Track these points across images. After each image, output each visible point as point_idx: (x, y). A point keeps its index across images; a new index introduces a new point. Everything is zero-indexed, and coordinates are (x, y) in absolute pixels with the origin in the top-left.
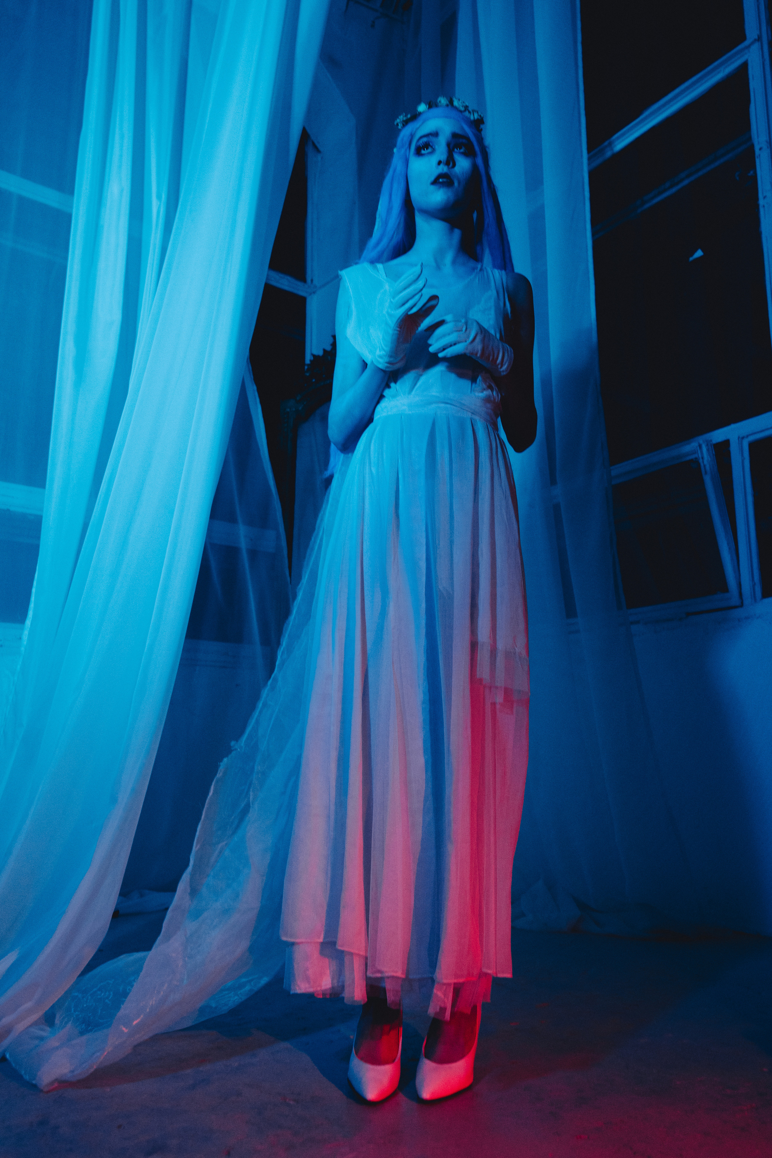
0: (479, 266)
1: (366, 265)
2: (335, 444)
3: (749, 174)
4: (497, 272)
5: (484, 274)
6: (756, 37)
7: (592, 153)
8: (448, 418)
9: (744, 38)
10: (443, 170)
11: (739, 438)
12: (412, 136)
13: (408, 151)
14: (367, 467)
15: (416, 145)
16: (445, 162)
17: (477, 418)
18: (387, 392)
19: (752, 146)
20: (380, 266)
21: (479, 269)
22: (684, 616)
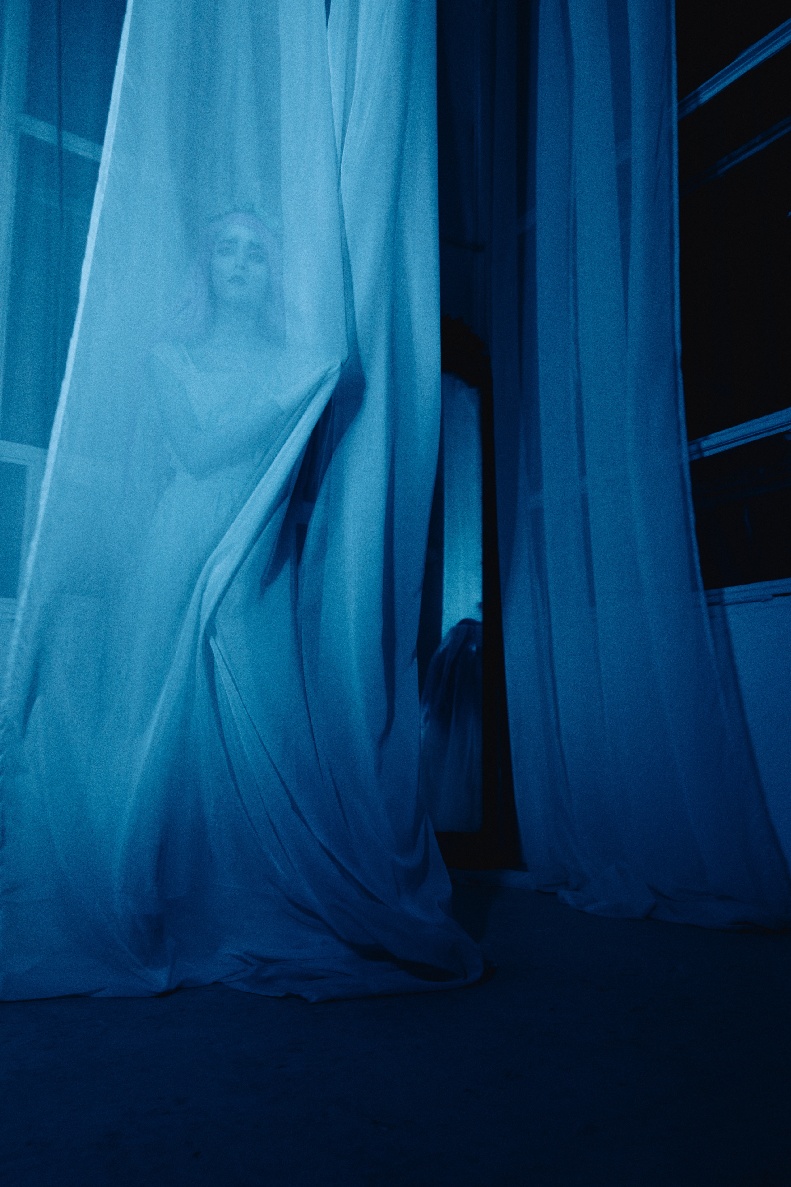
22: (770, 597)
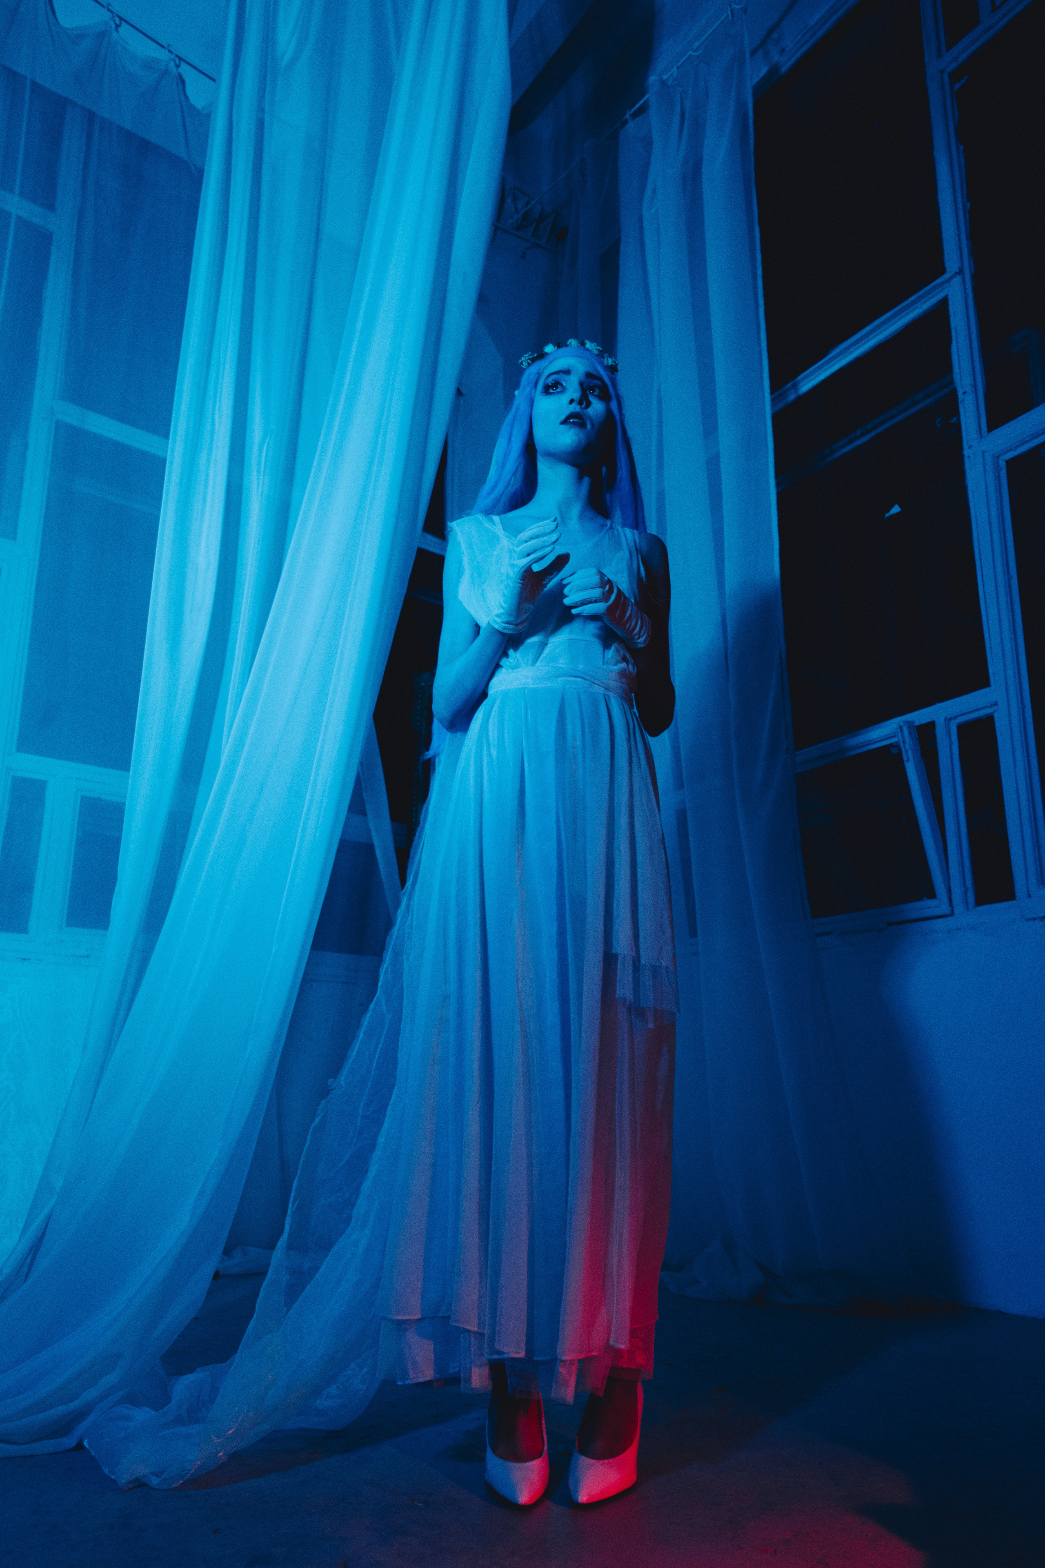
0: (609, 523)
1: (480, 516)
2: (440, 721)
3: (952, 422)
4: (628, 531)
5: (614, 532)
6: (957, 270)
7: (776, 394)
8: (579, 693)
9: (944, 271)
10: (575, 409)
11: (946, 719)
12: (539, 375)
13: (533, 391)
14: (485, 750)
15: (544, 383)
16: (578, 401)
17: (611, 694)
18: (504, 662)
19: (954, 392)
20: (496, 518)
21: (609, 526)
22: (885, 926)
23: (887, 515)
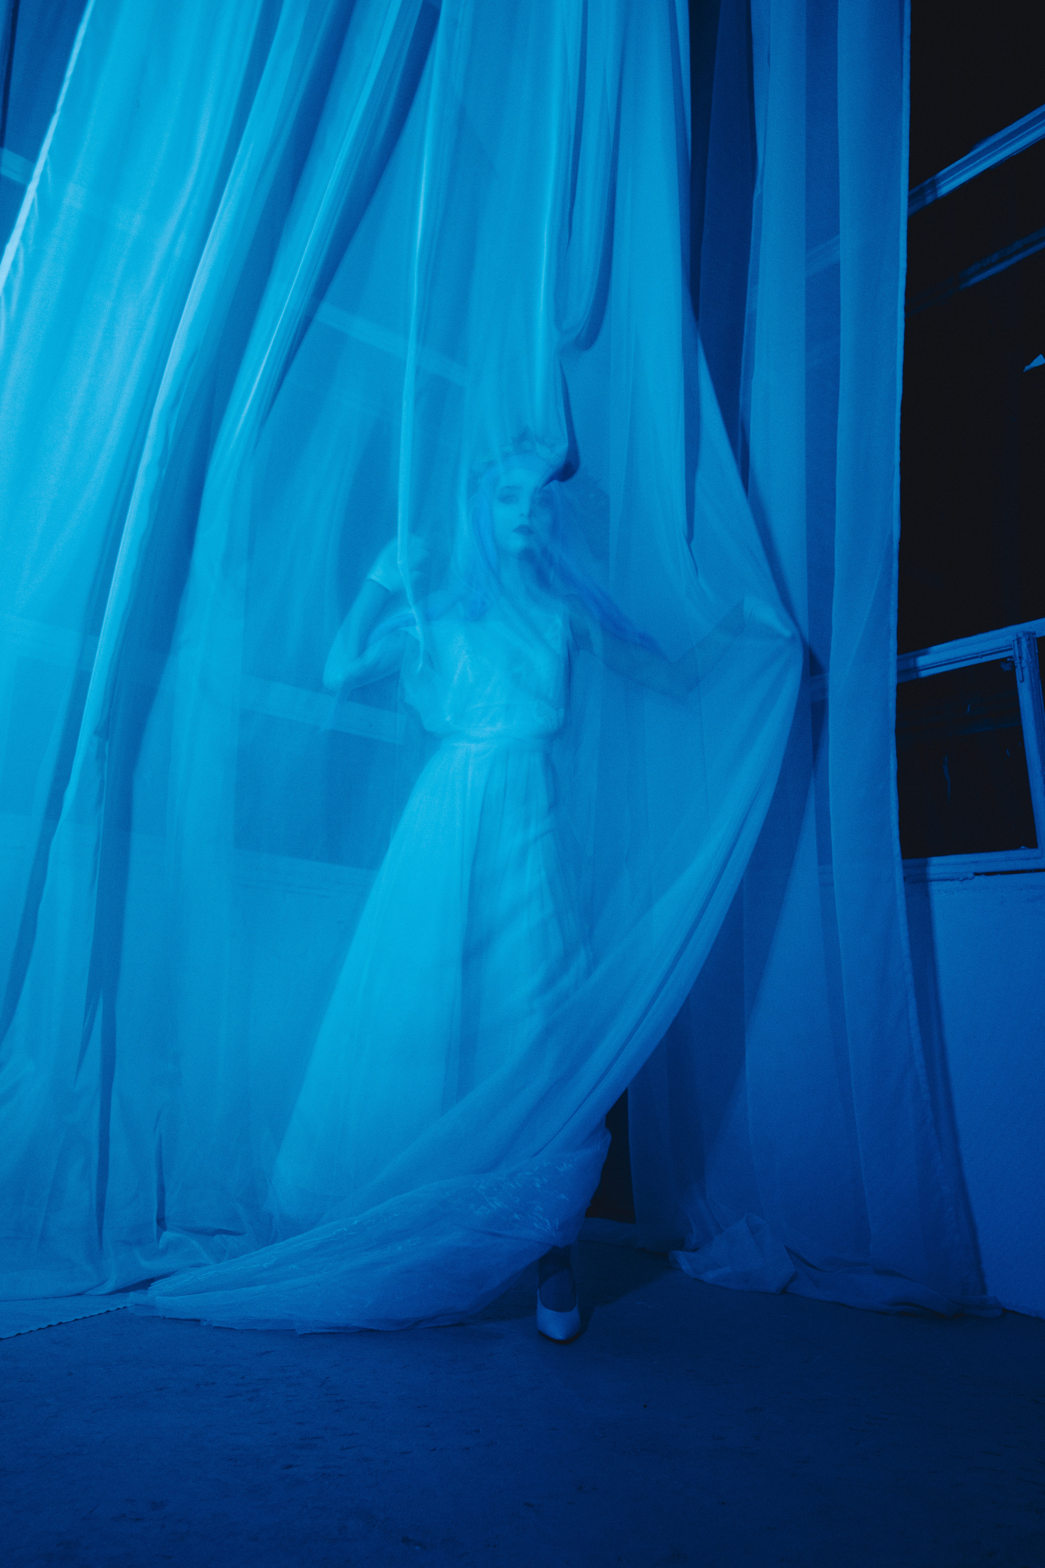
7: (914, 189)
22: (971, 875)
23: (1027, 368)
